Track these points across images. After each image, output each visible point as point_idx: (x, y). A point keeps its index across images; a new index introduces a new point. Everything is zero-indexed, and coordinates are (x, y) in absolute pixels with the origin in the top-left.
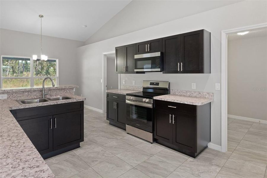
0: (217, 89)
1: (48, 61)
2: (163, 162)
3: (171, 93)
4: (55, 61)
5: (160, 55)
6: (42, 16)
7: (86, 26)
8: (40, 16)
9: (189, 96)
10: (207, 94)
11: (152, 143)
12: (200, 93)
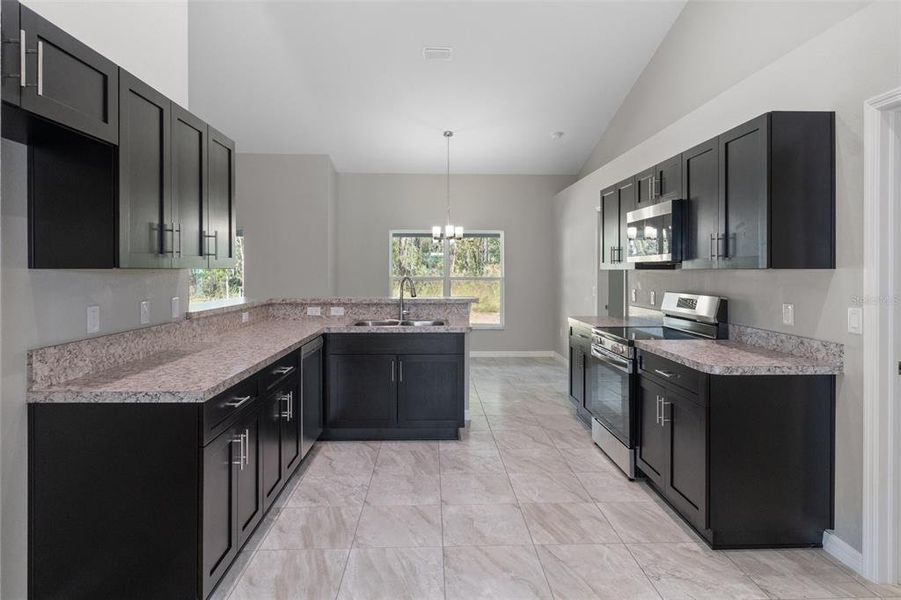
0: (853, 331)
1: (465, 235)
2: (599, 520)
3: (730, 336)
4: (498, 236)
5: (670, 212)
6: (450, 134)
7: (561, 134)
8: (445, 134)
9: (774, 350)
10: (821, 346)
11: (631, 480)
12: (802, 343)
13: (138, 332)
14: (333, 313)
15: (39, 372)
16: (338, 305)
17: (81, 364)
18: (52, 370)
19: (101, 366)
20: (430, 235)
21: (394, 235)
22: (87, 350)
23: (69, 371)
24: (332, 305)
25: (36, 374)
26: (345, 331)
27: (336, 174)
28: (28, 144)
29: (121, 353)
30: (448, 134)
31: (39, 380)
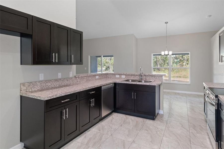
4: (188, 54)
13: (56, 80)
14: (122, 77)
15: (23, 88)
16: (124, 75)
17: (36, 87)
18: (27, 88)
19: (43, 88)
20: (161, 55)
21: (154, 55)
22: (39, 84)
23: (32, 89)
24: (122, 75)
25: (22, 89)
26: (120, 83)
27: (137, 39)
28: (20, 37)
29: (50, 85)
30: (166, 23)
31: (23, 90)
